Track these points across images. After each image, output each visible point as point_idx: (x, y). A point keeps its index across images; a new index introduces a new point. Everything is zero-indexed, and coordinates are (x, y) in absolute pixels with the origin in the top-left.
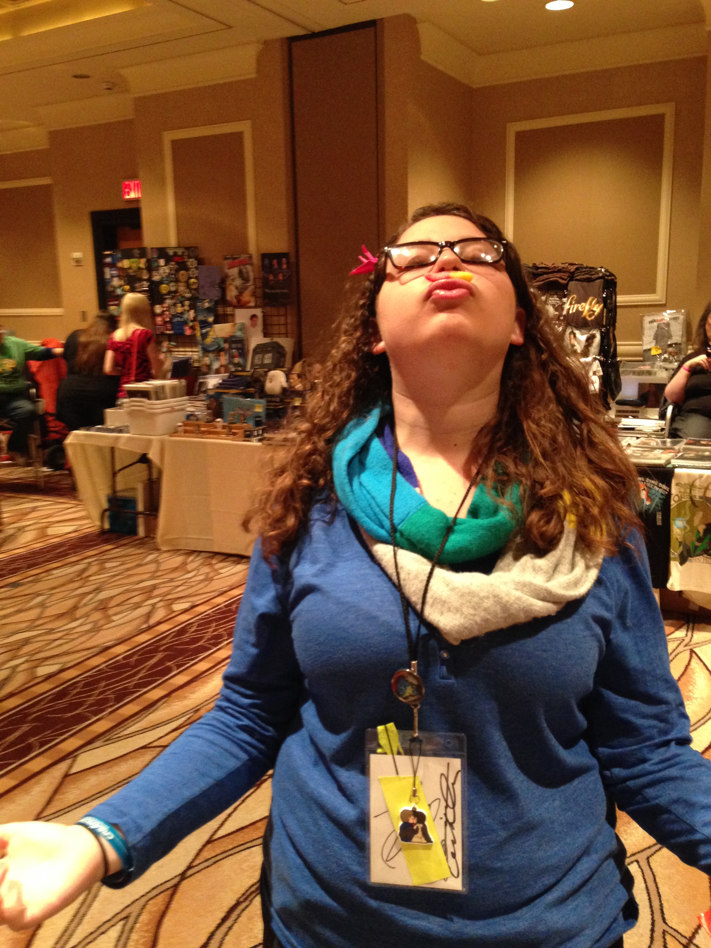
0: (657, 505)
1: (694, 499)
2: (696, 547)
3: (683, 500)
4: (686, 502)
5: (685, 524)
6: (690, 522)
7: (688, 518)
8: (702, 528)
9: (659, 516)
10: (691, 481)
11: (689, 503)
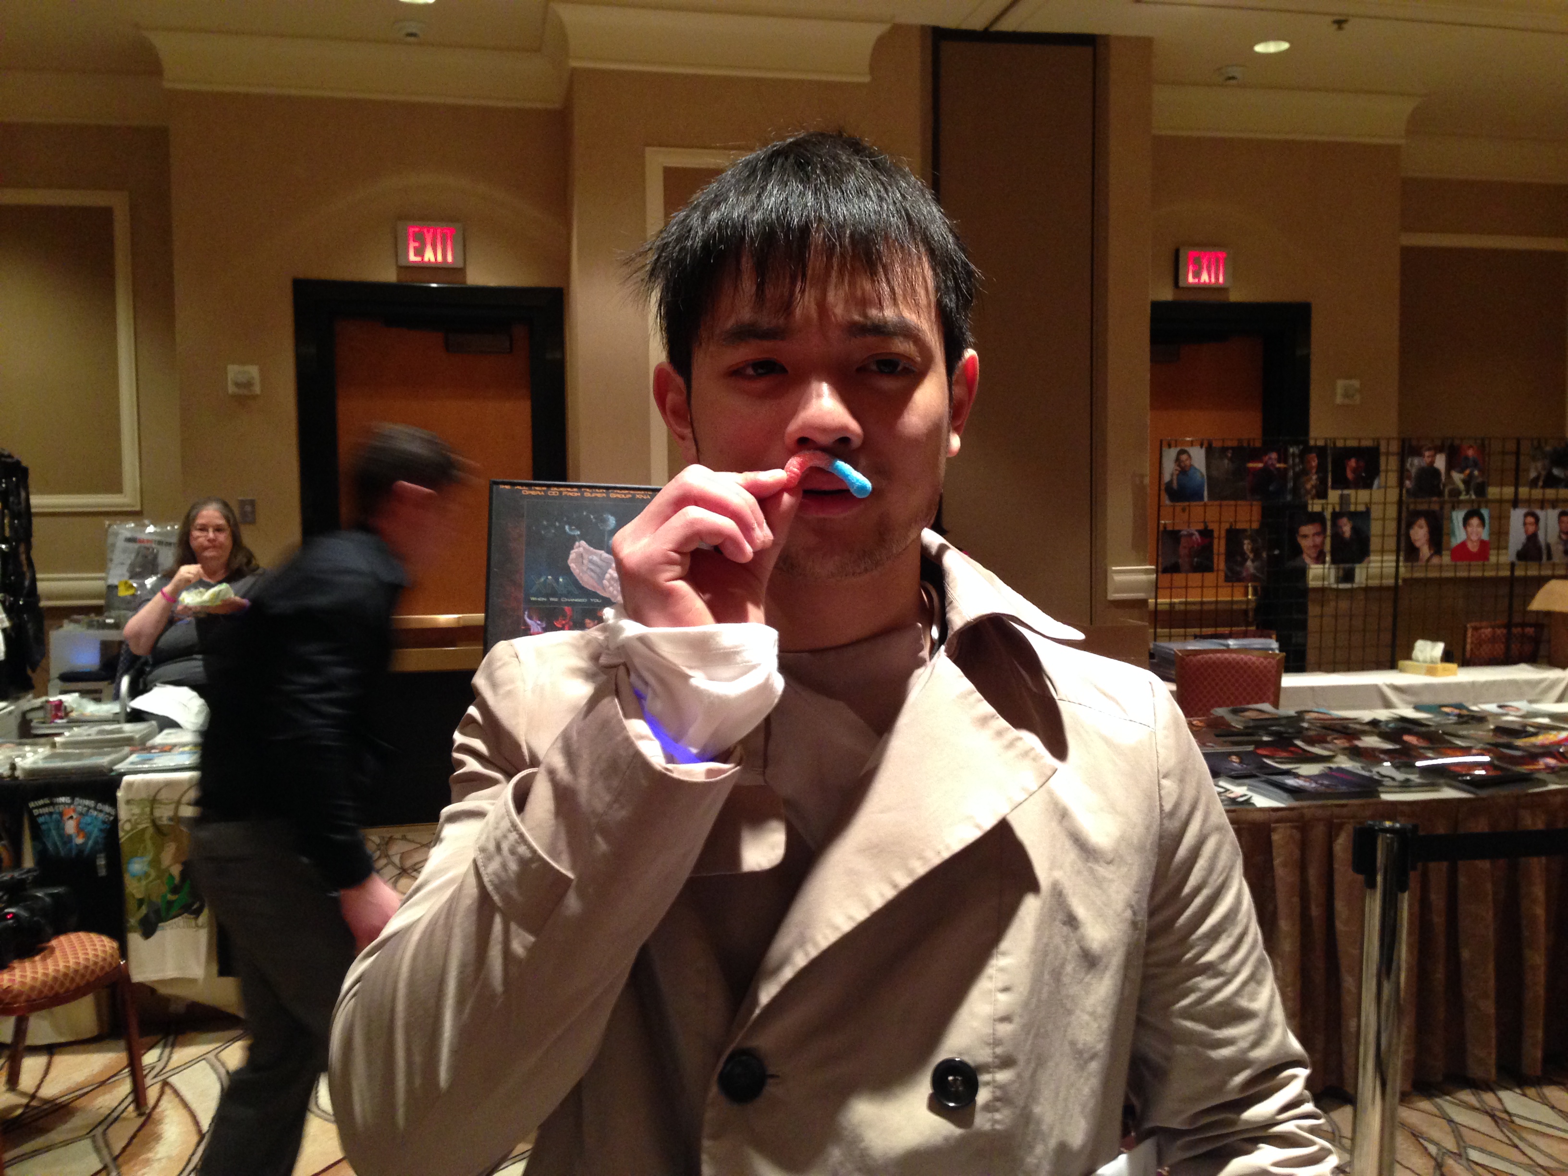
0: (96, 843)
1: (159, 823)
2: (170, 904)
3: (140, 827)
4: (144, 830)
5: (146, 868)
6: (155, 862)
7: (149, 857)
8: (176, 870)
9: (101, 862)
10: (152, 793)
11: (151, 830)
